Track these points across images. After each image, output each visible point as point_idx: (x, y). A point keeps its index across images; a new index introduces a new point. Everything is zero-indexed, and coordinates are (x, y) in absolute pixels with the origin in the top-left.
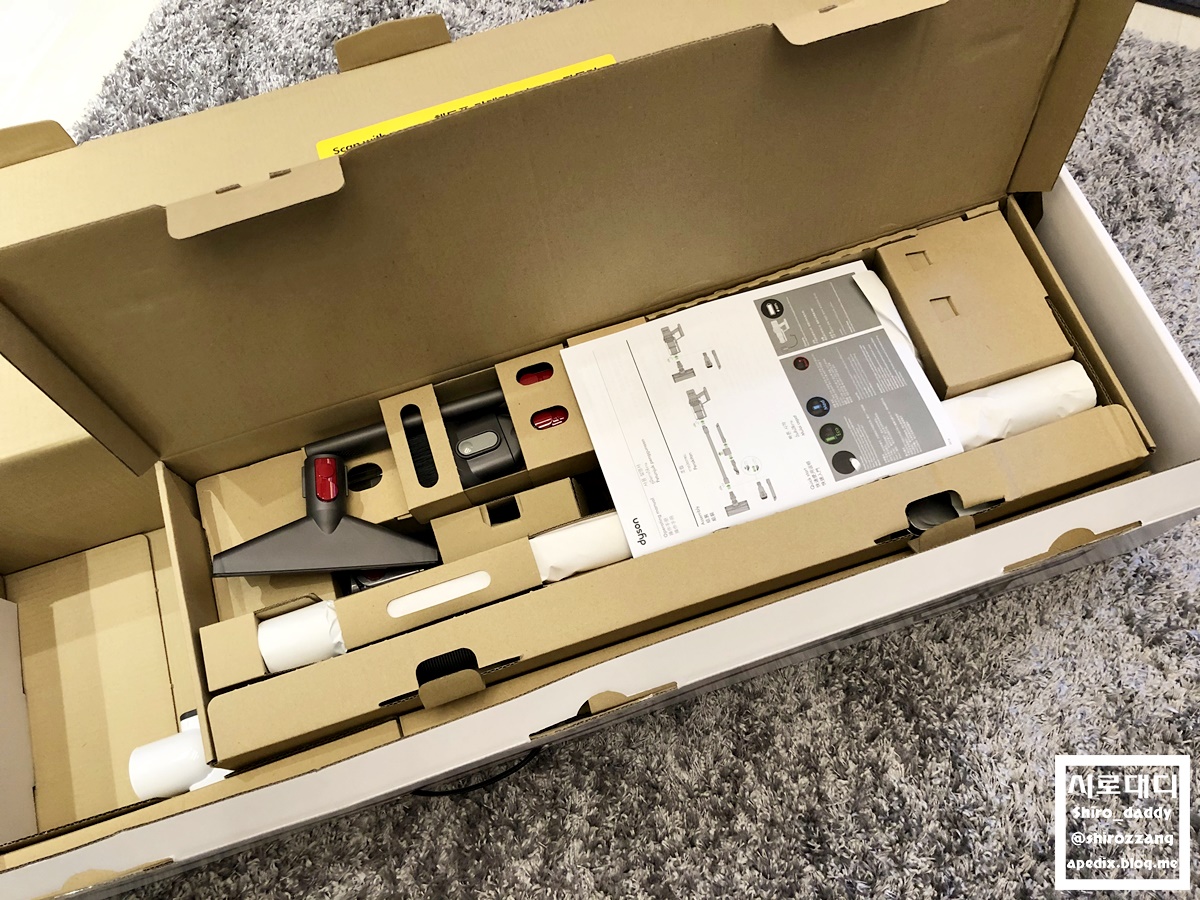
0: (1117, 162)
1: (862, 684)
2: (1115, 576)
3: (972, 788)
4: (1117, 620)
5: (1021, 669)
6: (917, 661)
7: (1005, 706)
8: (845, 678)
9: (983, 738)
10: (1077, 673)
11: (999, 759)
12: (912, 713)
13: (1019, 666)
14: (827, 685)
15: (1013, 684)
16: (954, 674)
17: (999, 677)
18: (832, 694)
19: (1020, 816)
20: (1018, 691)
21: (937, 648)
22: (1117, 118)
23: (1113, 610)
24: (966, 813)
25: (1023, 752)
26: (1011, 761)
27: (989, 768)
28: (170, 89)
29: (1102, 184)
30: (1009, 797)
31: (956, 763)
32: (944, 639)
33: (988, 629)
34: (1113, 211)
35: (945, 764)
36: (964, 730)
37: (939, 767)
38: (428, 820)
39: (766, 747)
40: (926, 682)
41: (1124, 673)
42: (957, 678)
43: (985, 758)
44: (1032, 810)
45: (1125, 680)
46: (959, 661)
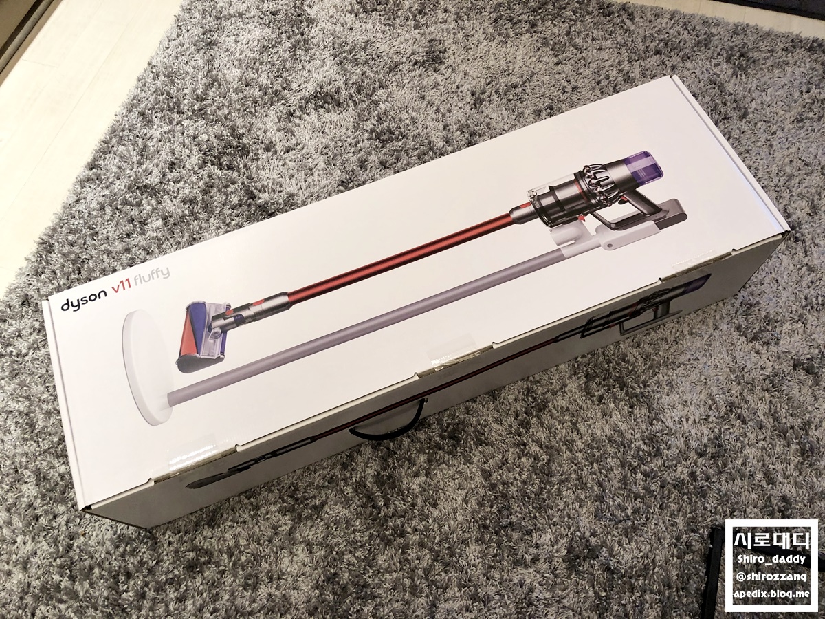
0: (714, 88)
1: (595, 372)
2: (730, 307)
3: (660, 423)
4: (733, 329)
5: (682, 359)
6: (624, 358)
7: (675, 378)
8: (585, 369)
9: (664, 396)
10: (712, 358)
11: (674, 407)
12: (623, 386)
13: (681, 358)
14: (575, 374)
15: (678, 367)
16: (645, 364)
17: (670, 364)
18: (579, 378)
19: (687, 434)
20: (681, 370)
21: (635, 351)
22: (713, 64)
23: (730, 324)
24: (658, 434)
25: (686, 402)
26: (680, 407)
27: (668, 411)
28: (176, 81)
29: (706, 100)
30: (680, 426)
31: (650, 409)
32: (638, 346)
33: (663, 339)
34: (714, 114)
35: (644, 410)
36: (653, 392)
37: (641, 412)
38: (360, 460)
39: (544, 409)
40: (630, 369)
41: (738, 357)
42: (648, 365)
43: (666, 407)
44: (693, 432)
45: (738, 359)
46: (647, 357)
